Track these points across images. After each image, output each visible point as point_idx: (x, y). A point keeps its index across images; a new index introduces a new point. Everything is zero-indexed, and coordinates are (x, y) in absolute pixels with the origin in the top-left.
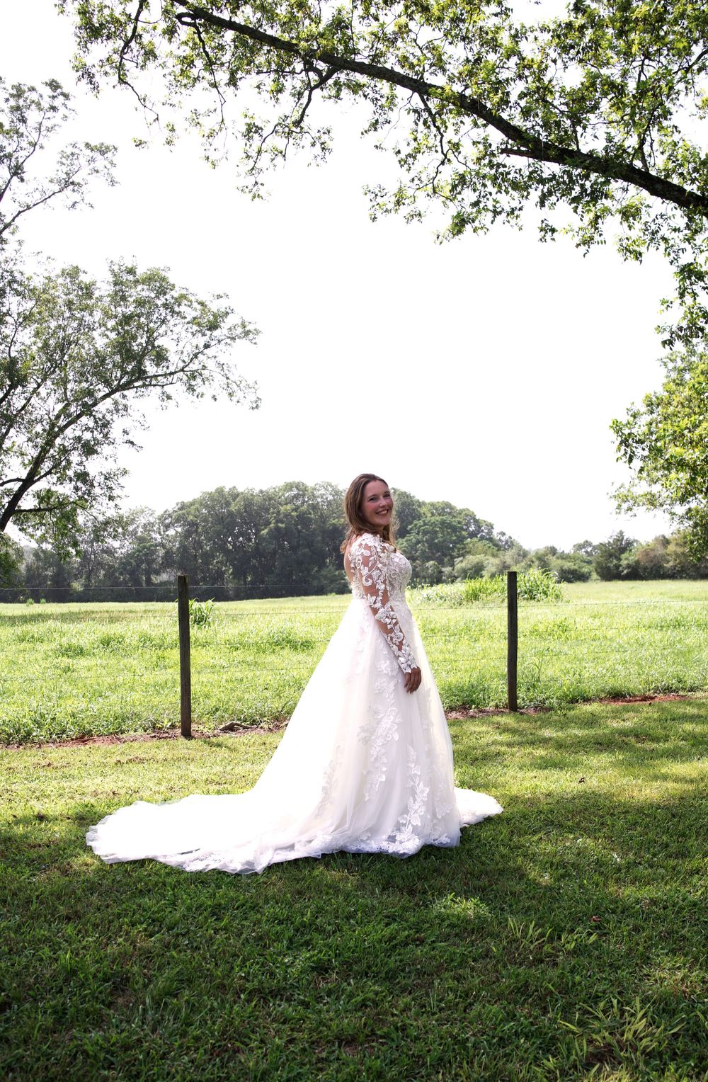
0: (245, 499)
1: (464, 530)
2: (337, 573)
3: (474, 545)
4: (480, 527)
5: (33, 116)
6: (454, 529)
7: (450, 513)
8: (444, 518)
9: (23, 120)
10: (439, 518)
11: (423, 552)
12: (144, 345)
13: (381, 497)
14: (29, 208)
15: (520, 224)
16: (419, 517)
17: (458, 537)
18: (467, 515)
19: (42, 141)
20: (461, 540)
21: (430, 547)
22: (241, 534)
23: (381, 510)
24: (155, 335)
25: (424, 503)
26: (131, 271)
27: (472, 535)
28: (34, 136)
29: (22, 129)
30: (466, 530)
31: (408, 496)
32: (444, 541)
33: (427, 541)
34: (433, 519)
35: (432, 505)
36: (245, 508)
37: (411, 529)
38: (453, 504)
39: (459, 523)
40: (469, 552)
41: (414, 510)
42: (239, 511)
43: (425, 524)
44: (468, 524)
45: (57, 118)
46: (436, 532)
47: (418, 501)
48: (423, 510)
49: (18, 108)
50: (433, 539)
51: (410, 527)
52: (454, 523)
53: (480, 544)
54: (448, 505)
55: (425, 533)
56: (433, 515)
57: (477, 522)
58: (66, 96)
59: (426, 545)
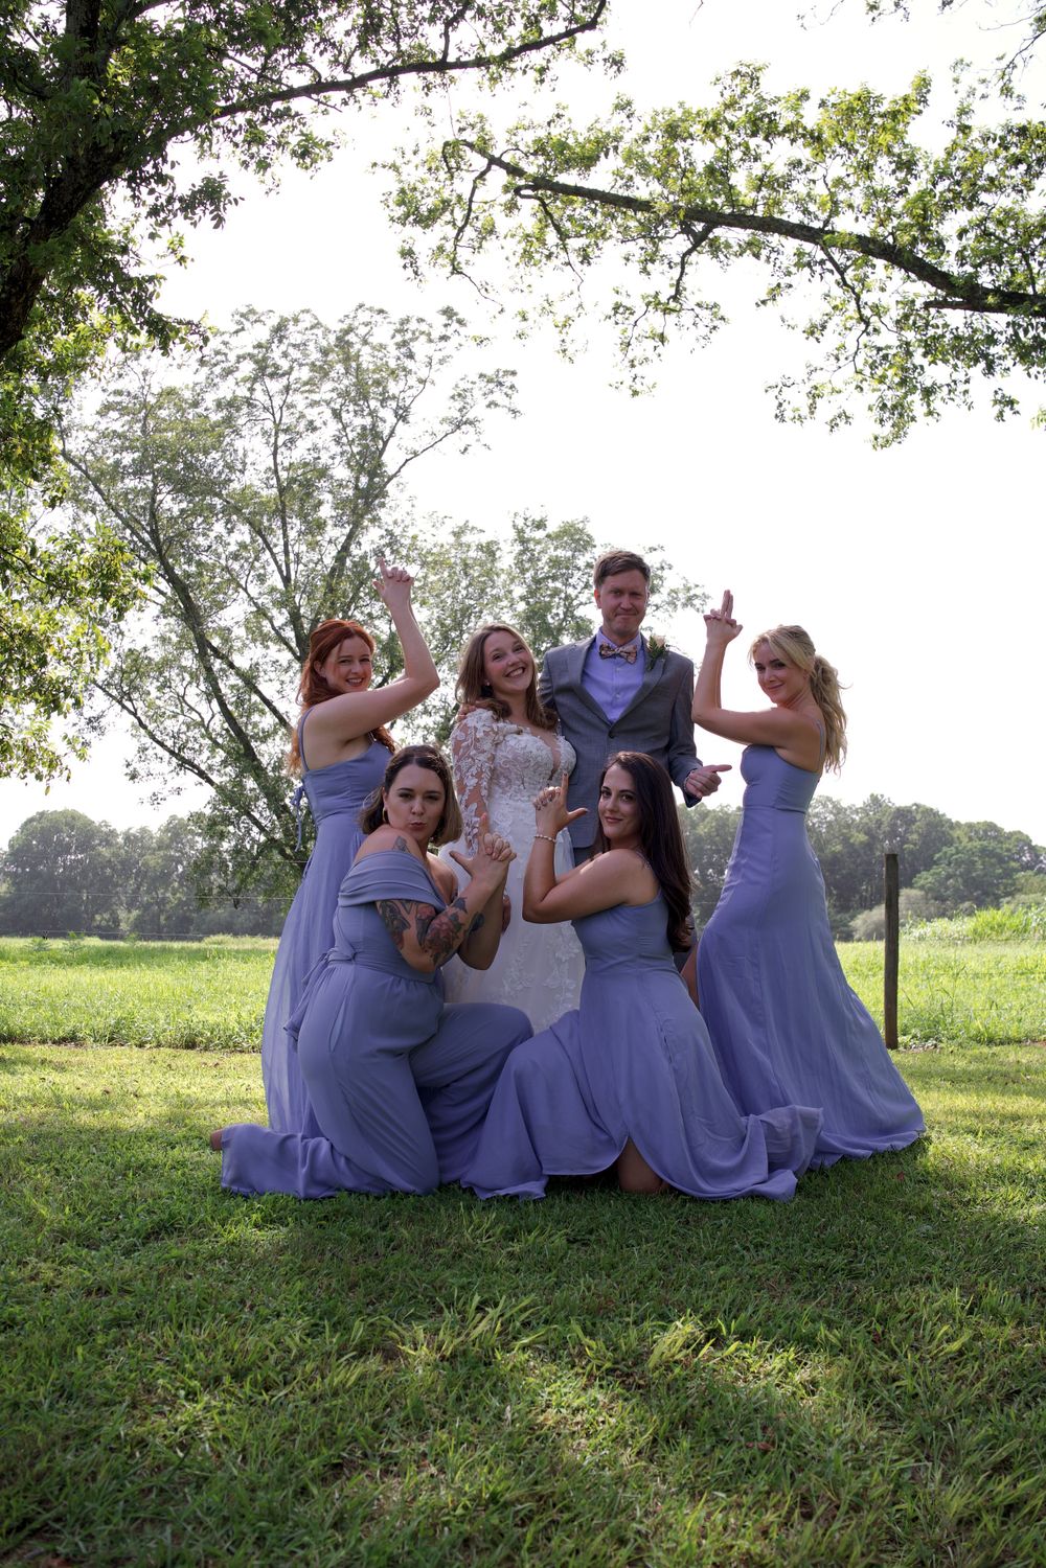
0: (717, 819)
1: (1014, 860)
2: (839, 917)
3: (1027, 880)
4: (1037, 856)
5: (420, 348)
6: (1001, 860)
7: (995, 838)
8: (985, 843)
9: (411, 356)
10: (977, 844)
11: (957, 890)
12: (562, 616)
13: (510, 652)
14: (416, 454)
15: (969, 401)
16: (950, 843)
17: (1005, 869)
18: (1018, 840)
19: (434, 376)
20: (1009, 873)
21: (965, 883)
22: (711, 865)
23: (510, 670)
24: (575, 603)
25: (958, 823)
26: (540, 525)
27: (1027, 867)
28: (423, 373)
29: (409, 364)
30: (1018, 860)
31: (936, 814)
32: (985, 875)
33: (961, 875)
34: (969, 845)
35: (970, 826)
36: (717, 830)
37: (940, 859)
38: (1000, 824)
39: (1008, 850)
40: (1019, 891)
41: (943, 833)
42: (709, 835)
43: (957, 853)
44: (1021, 852)
45: (448, 347)
46: (974, 863)
47: (949, 821)
48: (956, 833)
49: (404, 343)
50: (970, 872)
51: (937, 856)
52: (998, 851)
53: (1036, 880)
54: (991, 826)
55: (959, 863)
56: (971, 839)
57: (1033, 849)
58: (461, 322)
59: (960, 880)
